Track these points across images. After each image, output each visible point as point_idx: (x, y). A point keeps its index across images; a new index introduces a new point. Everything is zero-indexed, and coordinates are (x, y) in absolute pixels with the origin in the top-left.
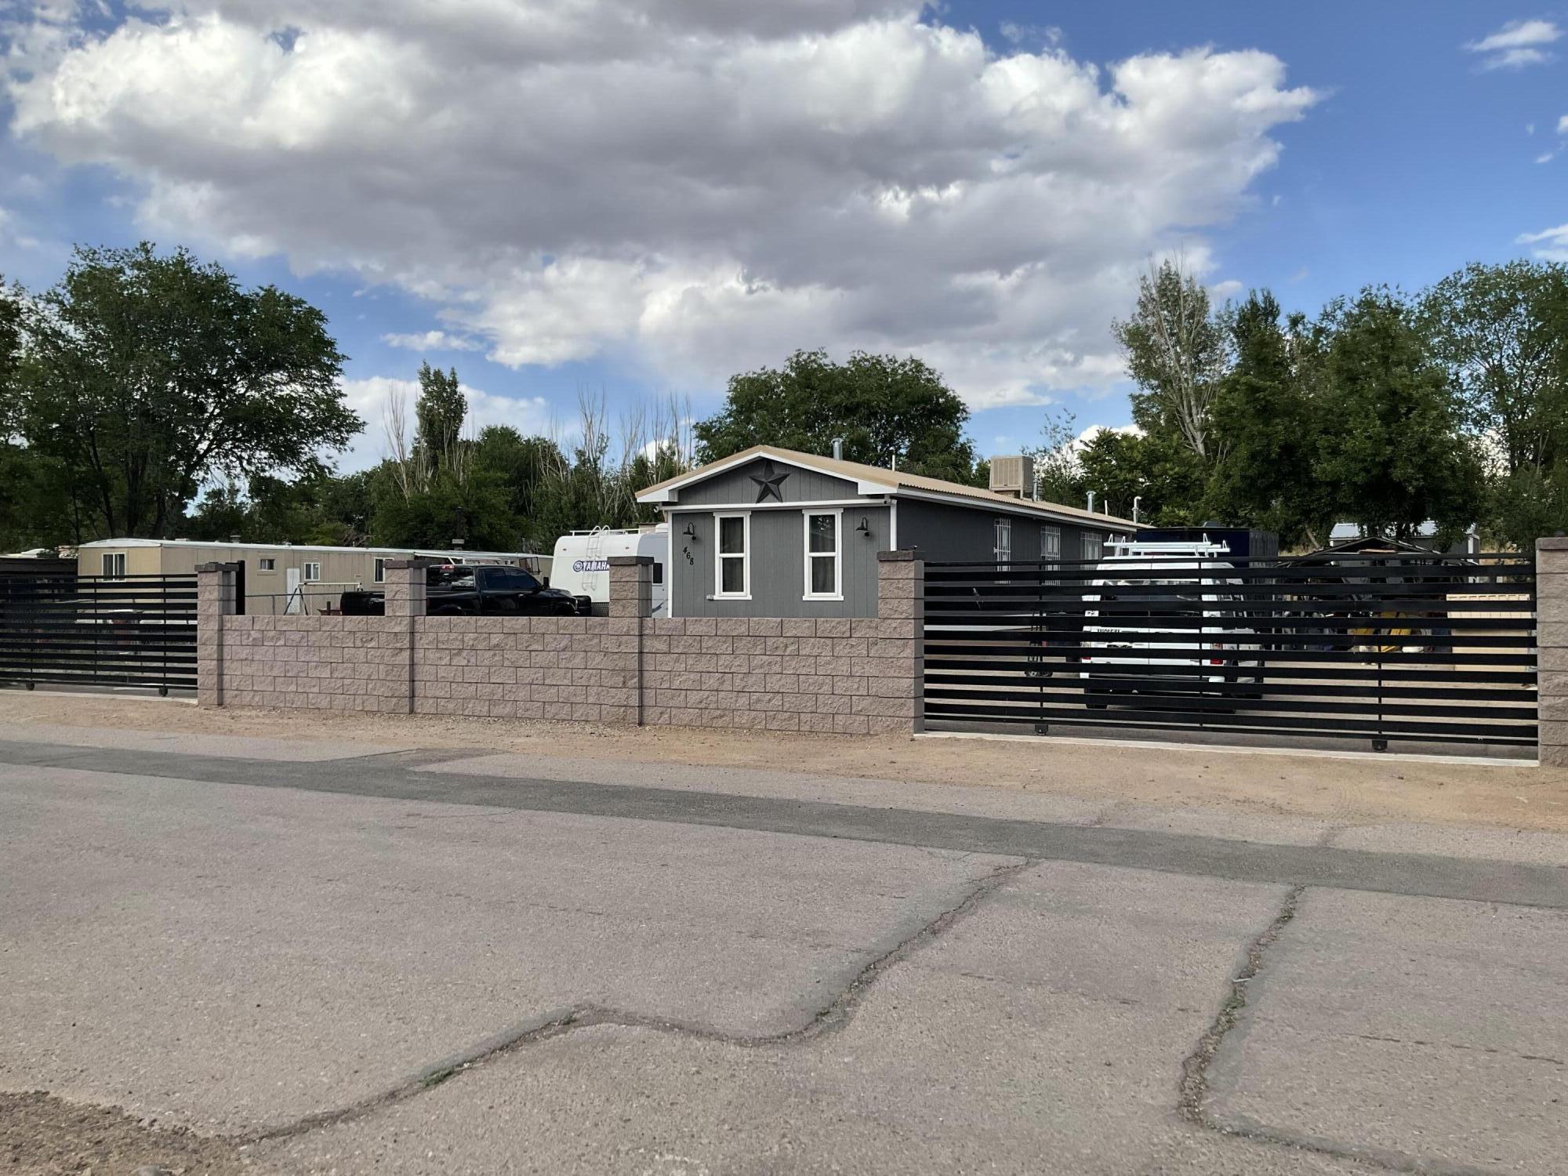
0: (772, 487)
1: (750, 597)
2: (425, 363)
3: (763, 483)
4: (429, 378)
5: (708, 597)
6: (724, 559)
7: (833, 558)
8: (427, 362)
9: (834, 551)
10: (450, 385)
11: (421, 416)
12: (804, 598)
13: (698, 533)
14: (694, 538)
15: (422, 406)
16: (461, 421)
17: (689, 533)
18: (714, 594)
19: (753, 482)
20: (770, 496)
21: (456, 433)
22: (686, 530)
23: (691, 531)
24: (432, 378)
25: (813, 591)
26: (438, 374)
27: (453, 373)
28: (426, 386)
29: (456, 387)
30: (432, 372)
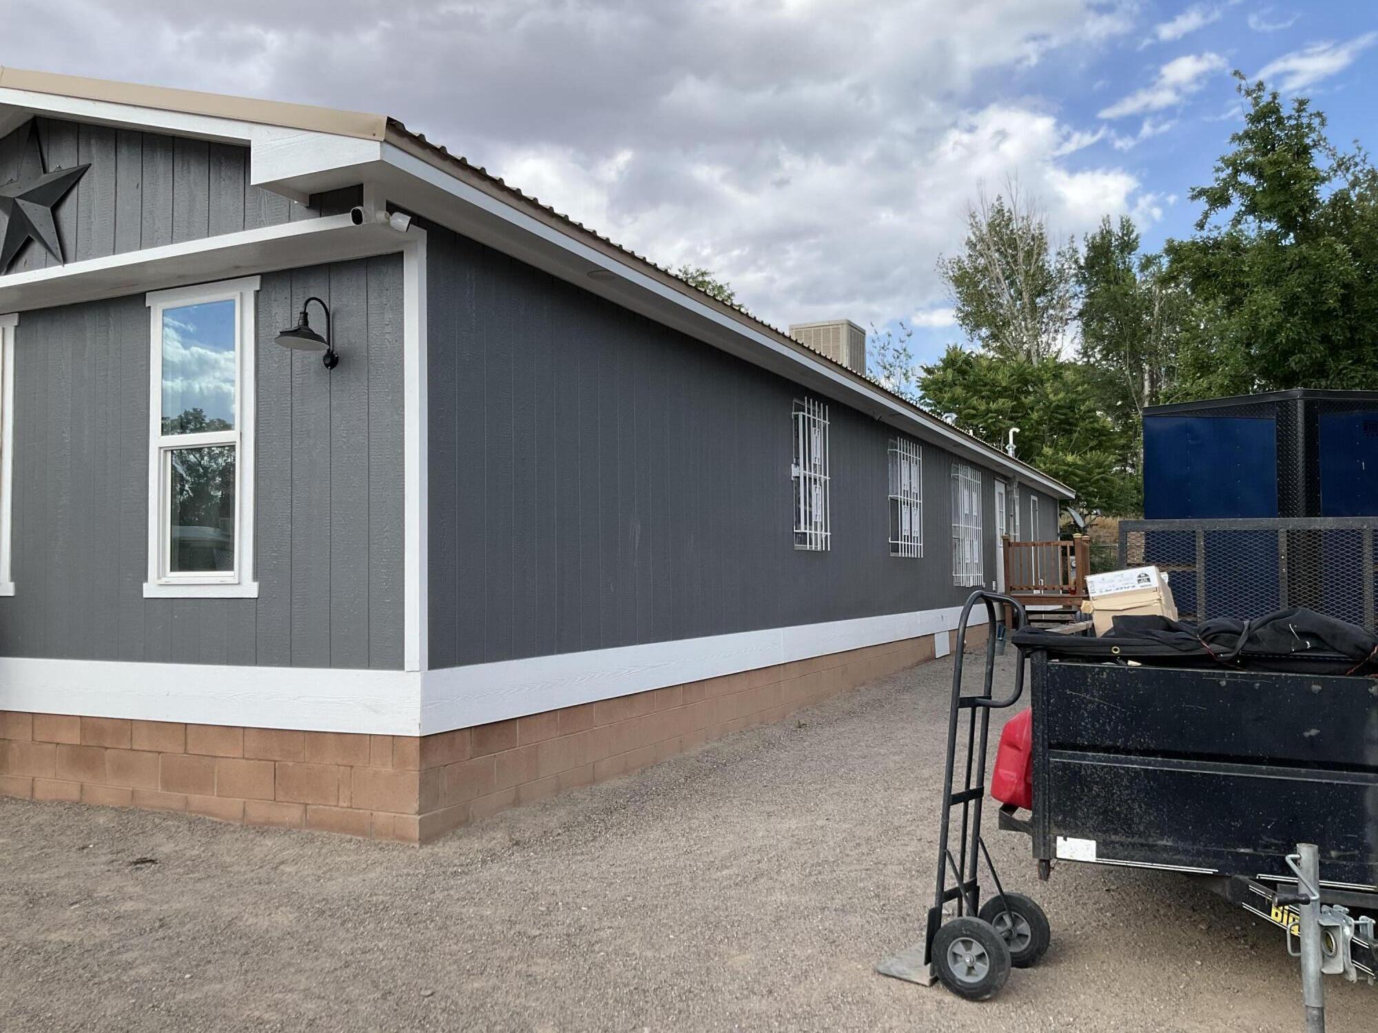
7: (232, 449)
9: (231, 428)
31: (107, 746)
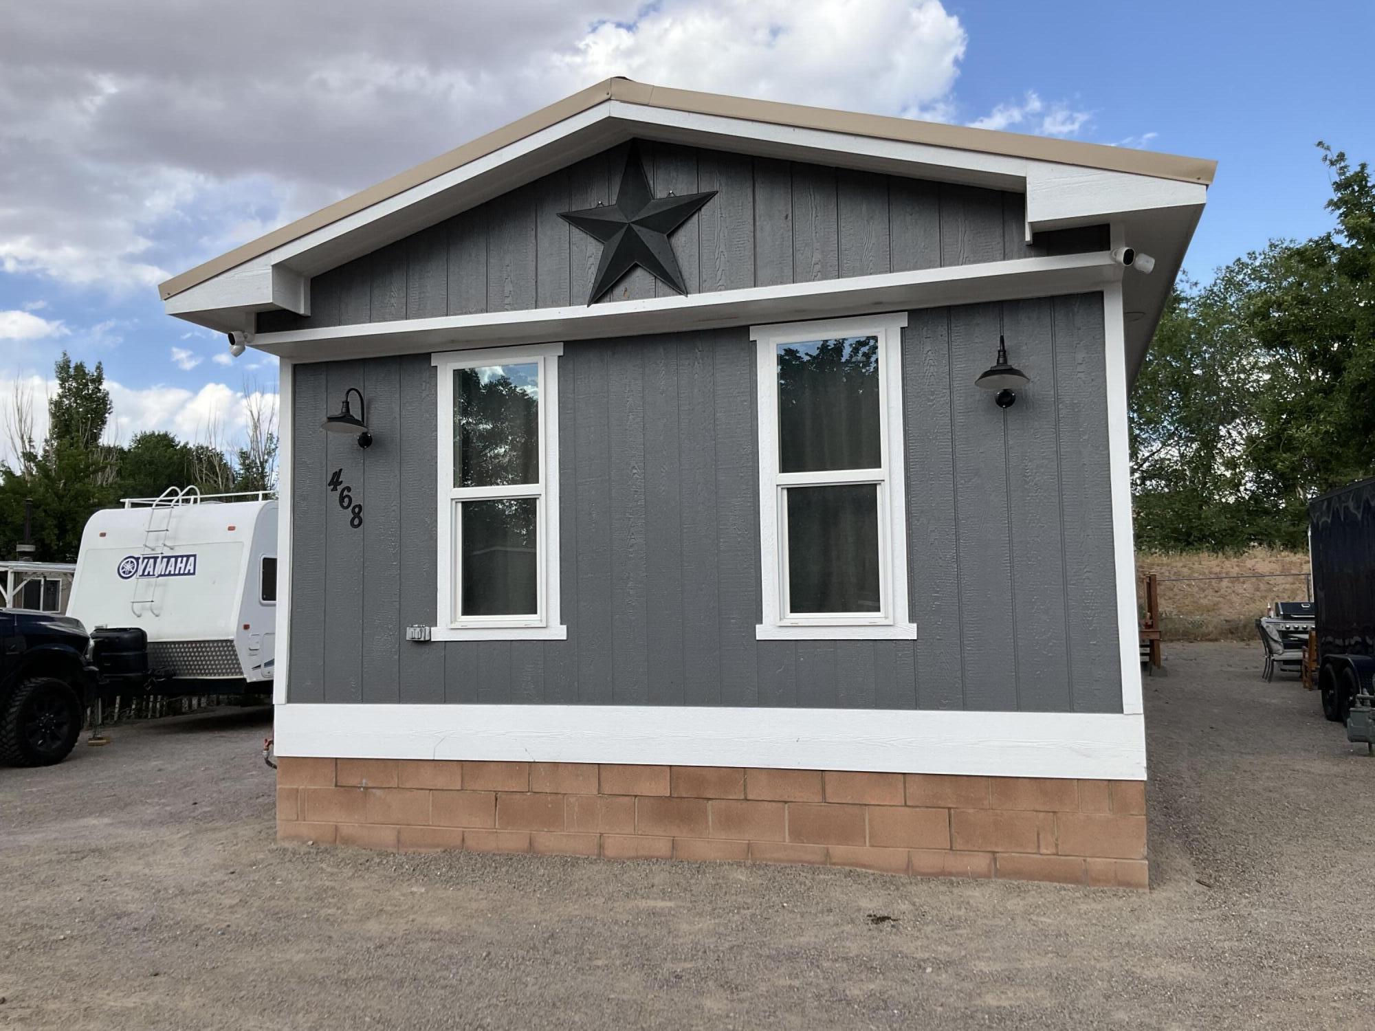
0: (649, 238)
1: (559, 632)
2: (65, 354)
3: (615, 226)
4: (67, 372)
5: (412, 633)
6: (467, 505)
7: (872, 488)
8: (68, 353)
9: (877, 464)
10: (93, 381)
11: (53, 415)
12: (763, 632)
13: (377, 424)
14: (365, 441)
15: (57, 404)
16: (104, 422)
17: (346, 417)
18: (433, 622)
19: (577, 234)
20: (640, 277)
21: (95, 437)
22: (337, 411)
23: (356, 412)
24: (72, 371)
25: (794, 609)
26: (80, 368)
27: (99, 368)
28: (63, 381)
29: (101, 383)
30: (72, 365)
31: (708, 796)
